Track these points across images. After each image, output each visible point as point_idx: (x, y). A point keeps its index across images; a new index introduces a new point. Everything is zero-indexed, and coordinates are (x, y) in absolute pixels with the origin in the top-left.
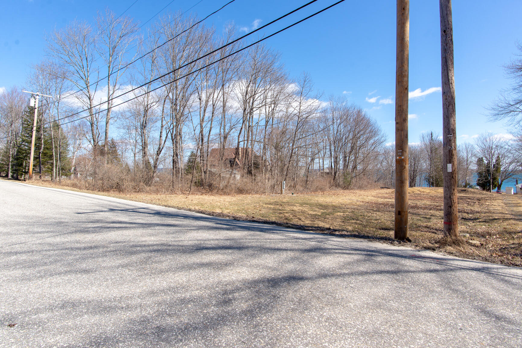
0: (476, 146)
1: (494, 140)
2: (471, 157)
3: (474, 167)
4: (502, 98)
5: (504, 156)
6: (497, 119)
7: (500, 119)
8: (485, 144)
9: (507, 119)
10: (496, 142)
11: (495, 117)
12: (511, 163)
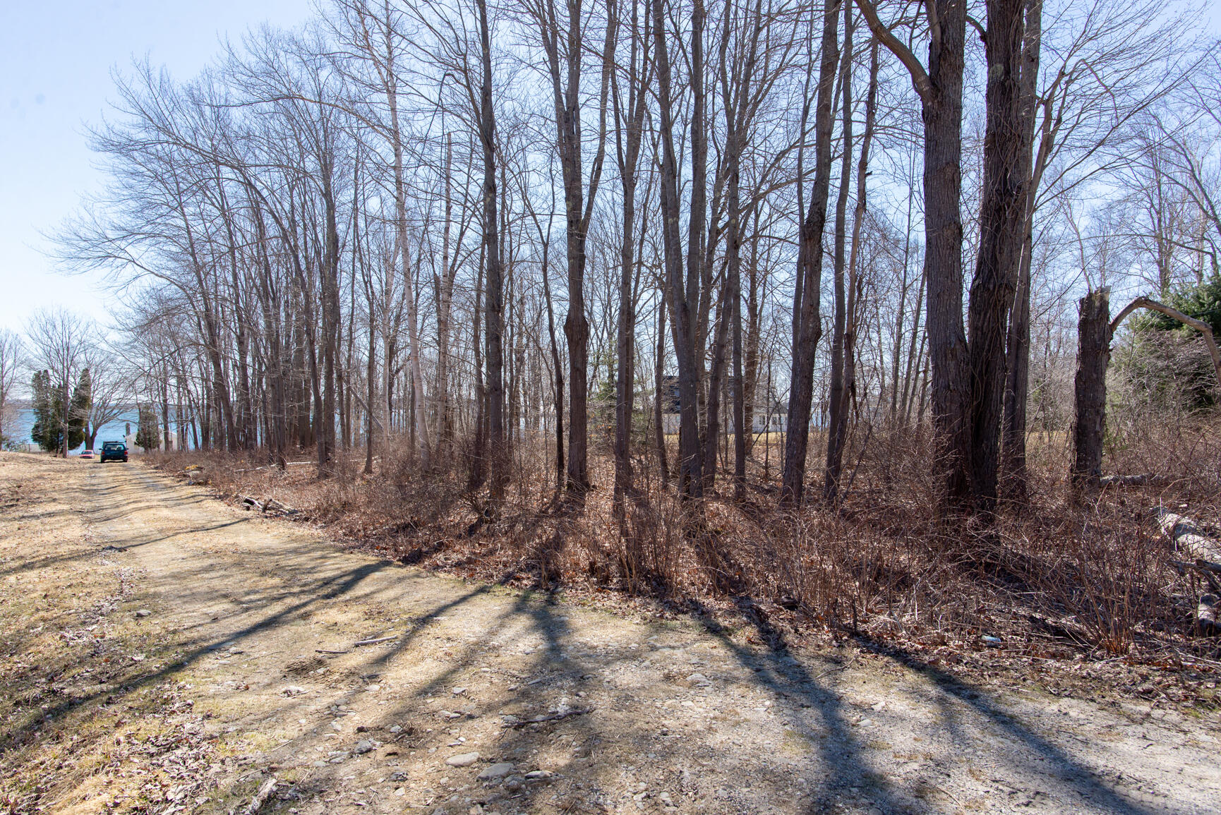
0: (27, 339)
1: (73, 328)
2: (15, 366)
3: (23, 393)
4: (87, 218)
5: (101, 369)
6: (73, 269)
7: (82, 270)
8: (50, 334)
9: (102, 272)
10: (78, 332)
11: (71, 263)
12: (116, 385)
